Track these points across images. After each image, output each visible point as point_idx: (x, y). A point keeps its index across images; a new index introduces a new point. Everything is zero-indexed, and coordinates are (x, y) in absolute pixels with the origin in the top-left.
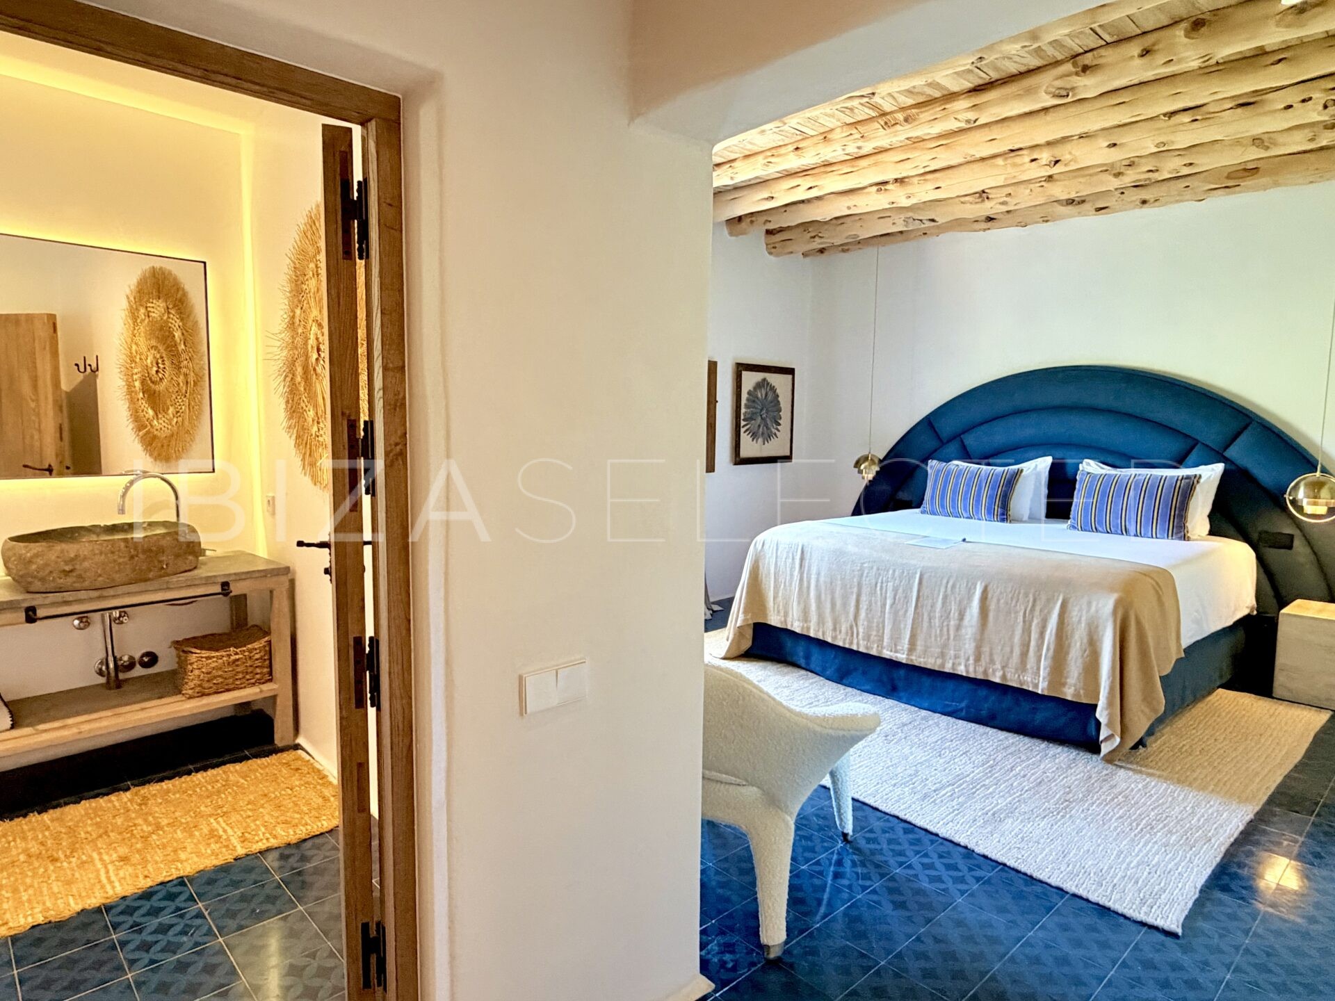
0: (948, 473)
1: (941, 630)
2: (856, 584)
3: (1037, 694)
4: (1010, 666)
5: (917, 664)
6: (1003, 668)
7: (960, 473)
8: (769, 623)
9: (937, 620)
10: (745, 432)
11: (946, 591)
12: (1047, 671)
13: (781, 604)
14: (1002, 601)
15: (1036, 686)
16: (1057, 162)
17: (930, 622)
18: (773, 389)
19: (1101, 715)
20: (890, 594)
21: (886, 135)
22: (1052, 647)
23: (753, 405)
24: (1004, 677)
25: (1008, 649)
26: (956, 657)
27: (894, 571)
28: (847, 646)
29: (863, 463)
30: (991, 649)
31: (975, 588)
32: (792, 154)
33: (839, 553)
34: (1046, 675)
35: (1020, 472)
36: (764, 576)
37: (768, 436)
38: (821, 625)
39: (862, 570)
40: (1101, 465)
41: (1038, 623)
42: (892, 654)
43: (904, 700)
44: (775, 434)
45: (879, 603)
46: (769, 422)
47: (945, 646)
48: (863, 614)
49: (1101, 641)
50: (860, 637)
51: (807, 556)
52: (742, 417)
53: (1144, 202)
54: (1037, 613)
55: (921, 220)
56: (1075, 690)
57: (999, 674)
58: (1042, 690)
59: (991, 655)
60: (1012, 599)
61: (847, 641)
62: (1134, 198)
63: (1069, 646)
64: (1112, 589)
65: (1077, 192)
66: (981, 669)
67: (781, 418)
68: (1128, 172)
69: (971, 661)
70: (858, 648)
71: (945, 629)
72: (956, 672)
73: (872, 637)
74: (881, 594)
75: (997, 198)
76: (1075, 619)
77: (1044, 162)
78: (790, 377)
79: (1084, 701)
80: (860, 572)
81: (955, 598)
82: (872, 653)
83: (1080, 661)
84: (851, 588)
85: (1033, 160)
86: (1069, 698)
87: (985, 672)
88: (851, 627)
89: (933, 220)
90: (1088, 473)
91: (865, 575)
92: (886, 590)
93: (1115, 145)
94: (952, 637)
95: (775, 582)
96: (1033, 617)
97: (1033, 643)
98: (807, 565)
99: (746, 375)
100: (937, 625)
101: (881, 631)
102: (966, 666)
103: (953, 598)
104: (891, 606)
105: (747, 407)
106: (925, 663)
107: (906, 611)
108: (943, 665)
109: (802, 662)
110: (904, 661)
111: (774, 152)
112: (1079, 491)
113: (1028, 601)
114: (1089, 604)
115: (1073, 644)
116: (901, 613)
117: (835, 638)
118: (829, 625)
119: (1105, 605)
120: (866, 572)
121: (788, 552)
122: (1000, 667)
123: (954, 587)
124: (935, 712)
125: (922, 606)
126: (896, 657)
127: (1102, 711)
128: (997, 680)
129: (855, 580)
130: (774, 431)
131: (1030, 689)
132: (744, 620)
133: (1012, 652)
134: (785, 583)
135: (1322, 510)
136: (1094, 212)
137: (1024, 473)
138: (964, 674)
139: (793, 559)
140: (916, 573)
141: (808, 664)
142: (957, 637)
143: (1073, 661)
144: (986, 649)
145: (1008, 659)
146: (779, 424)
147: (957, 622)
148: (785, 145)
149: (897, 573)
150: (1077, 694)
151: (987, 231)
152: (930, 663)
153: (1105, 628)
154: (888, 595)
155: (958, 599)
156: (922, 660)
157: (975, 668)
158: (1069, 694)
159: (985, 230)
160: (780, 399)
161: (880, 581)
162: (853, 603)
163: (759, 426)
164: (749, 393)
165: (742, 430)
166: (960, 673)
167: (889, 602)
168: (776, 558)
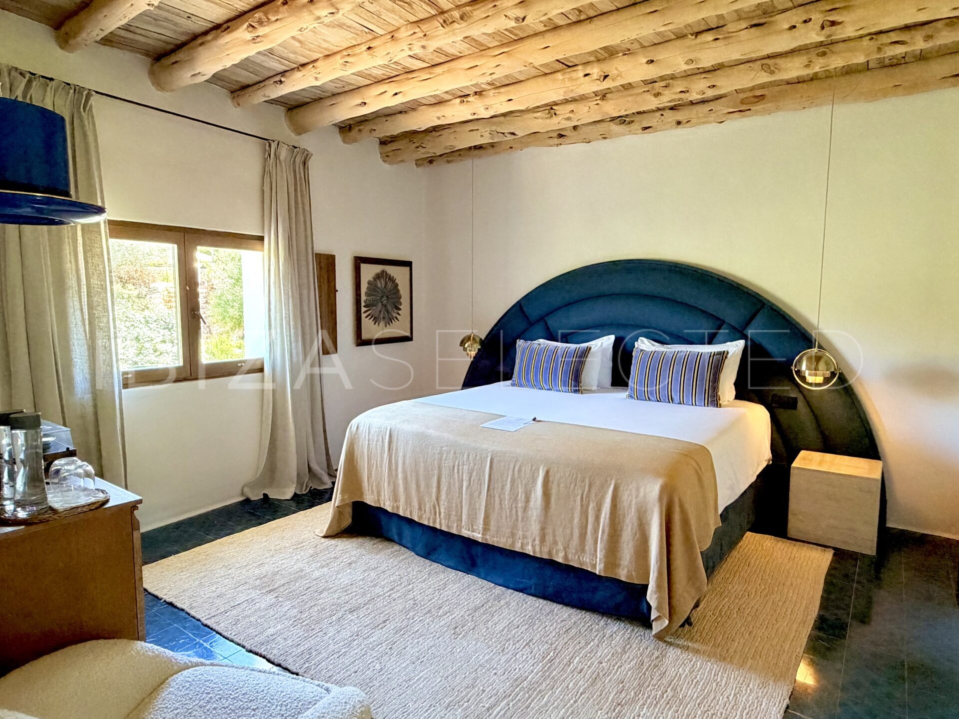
0: (532, 351)
1: (511, 511)
2: (437, 466)
3: (595, 574)
4: (571, 546)
5: (490, 543)
6: (565, 549)
7: (541, 352)
8: (365, 501)
9: (506, 502)
10: (366, 317)
11: (513, 475)
12: (603, 553)
13: (374, 484)
14: (562, 485)
15: (594, 566)
16: (606, 77)
17: (501, 504)
18: (392, 279)
19: (651, 598)
20: (465, 477)
21: (446, 33)
22: (607, 530)
23: (374, 293)
24: (566, 557)
25: (568, 531)
26: (524, 537)
27: (468, 455)
28: (431, 525)
29: (467, 341)
30: (554, 532)
31: (538, 472)
32: (365, 53)
33: (422, 437)
34: (602, 557)
35: (589, 349)
36: (359, 456)
37: (390, 320)
38: (409, 506)
39: (441, 454)
40: (652, 342)
41: (594, 507)
42: (469, 533)
43: (482, 575)
44: (396, 318)
45: (457, 485)
46: (389, 307)
47: (515, 527)
48: (443, 496)
49: (649, 524)
50: (442, 516)
51: (395, 439)
52: (363, 304)
53: (679, 123)
54: (593, 496)
55: (503, 133)
56: (628, 571)
57: (561, 554)
58: (599, 572)
59: (554, 536)
60: (571, 483)
61: (431, 521)
62: (670, 120)
63: (621, 530)
64: (657, 474)
65: (626, 110)
66: (546, 550)
67: (401, 304)
68: (665, 92)
69: (537, 542)
70: (441, 527)
71: (514, 512)
72: (524, 552)
73: (452, 517)
74: (459, 477)
75: (562, 114)
76: (626, 504)
77: (595, 76)
78: (408, 268)
79: (636, 582)
80: (440, 456)
81: (522, 482)
82: (452, 532)
83: (631, 544)
84: (432, 470)
85: (586, 75)
86: (623, 579)
87: (550, 553)
88: (434, 507)
89: (513, 134)
90: (642, 350)
91: (444, 458)
92: (463, 473)
93: (652, 61)
94: (520, 519)
95: (368, 464)
96: (589, 502)
97: (590, 527)
98: (394, 448)
99: (364, 267)
100: (507, 507)
101: (460, 511)
102: (533, 546)
103: (519, 482)
104: (467, 488)
105: (367, 294)
106: (497, 542)
107: (480, 493)
108: (513, 544)
109: (396, 538)
110: (480, 541)
111: (350, 52)
112: (634, 365)
113: (585, 486)
114: (638, 489)
115: (625, 527)
116: (476, 494)
117: (420, 517)
118: (416, 504)
119: (653, 490)
120: (445, 456)
121: (378, 436)
122: (562, 548)
123: (520, 470)
124: (508, 587)
125: (494, 489)
126: (473, 536)
127: (651, 594)
128: (560, 560)
129: (436, 462)
130: (394, 315)
131: (589, 569)
132: (342, 500)
133: (572, 534)
134: (377, 465)
135: (820, 379)
136: (641, 131)
137: (592, 350)
138: (531, 554)
139: (383, 441)
140: (487, 457)
141: (400, 540)
142: (525, 519)
143: (625, 544)
144: (549, 531)
145: (569, 541)
146: (400, 309)
147: (524, 504)
148: (358, 45)
149: (471, 457)
150: (629, 575)
151: (560, 147)
152: (502, 541)
153: (652, 512)
154: (464, 477)
155: (524, 482)
156: (495, 539)
157: (541, 548)
158: (623, 575)
159: (558, 145)
160: (399, 287)
161: (457, 464)
162: (435, 484)
163: (380, 312)
164: (369, 283)
165: (363, 316)
166: (528, 553)
167: (465, 484)
168: (369, 441)
